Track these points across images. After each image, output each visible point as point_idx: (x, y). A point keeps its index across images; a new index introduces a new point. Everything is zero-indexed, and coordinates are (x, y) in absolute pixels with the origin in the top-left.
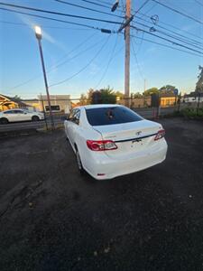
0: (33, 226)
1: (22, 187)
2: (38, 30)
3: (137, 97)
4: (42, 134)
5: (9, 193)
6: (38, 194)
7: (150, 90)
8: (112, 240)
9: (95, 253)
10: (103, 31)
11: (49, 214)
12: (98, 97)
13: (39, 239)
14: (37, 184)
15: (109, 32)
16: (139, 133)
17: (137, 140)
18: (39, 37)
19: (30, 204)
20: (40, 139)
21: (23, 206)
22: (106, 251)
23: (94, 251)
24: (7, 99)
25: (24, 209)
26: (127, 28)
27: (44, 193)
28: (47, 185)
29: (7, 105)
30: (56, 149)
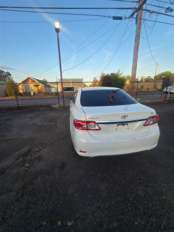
0: (23, 183)
1: (27, 150)
2: (57, 25)
3: (148, 80)
4: (55, 109)
5: (17, 153)
6: (36, 158)
7: (162, 74)
8: (78, 215)
9: (59, 223)
10: (115, 18)
11: (37, 176)
12: (107, 80)
13: (23, 195)
14: (37, 149)
15: (120, 18)
16: (124, 117)
17: (123, 123)
18: (57, 30)
19: (27, 165)
20: (52, 114)
21: (23, 165)
22: (69, 224)
23: (59, 220)
24: (37, 82)
25: (22, 168)
26: (140, 12)
27: (39, 158)
28: (44, 152)
29: (37, 86)
30: (60, 124)
